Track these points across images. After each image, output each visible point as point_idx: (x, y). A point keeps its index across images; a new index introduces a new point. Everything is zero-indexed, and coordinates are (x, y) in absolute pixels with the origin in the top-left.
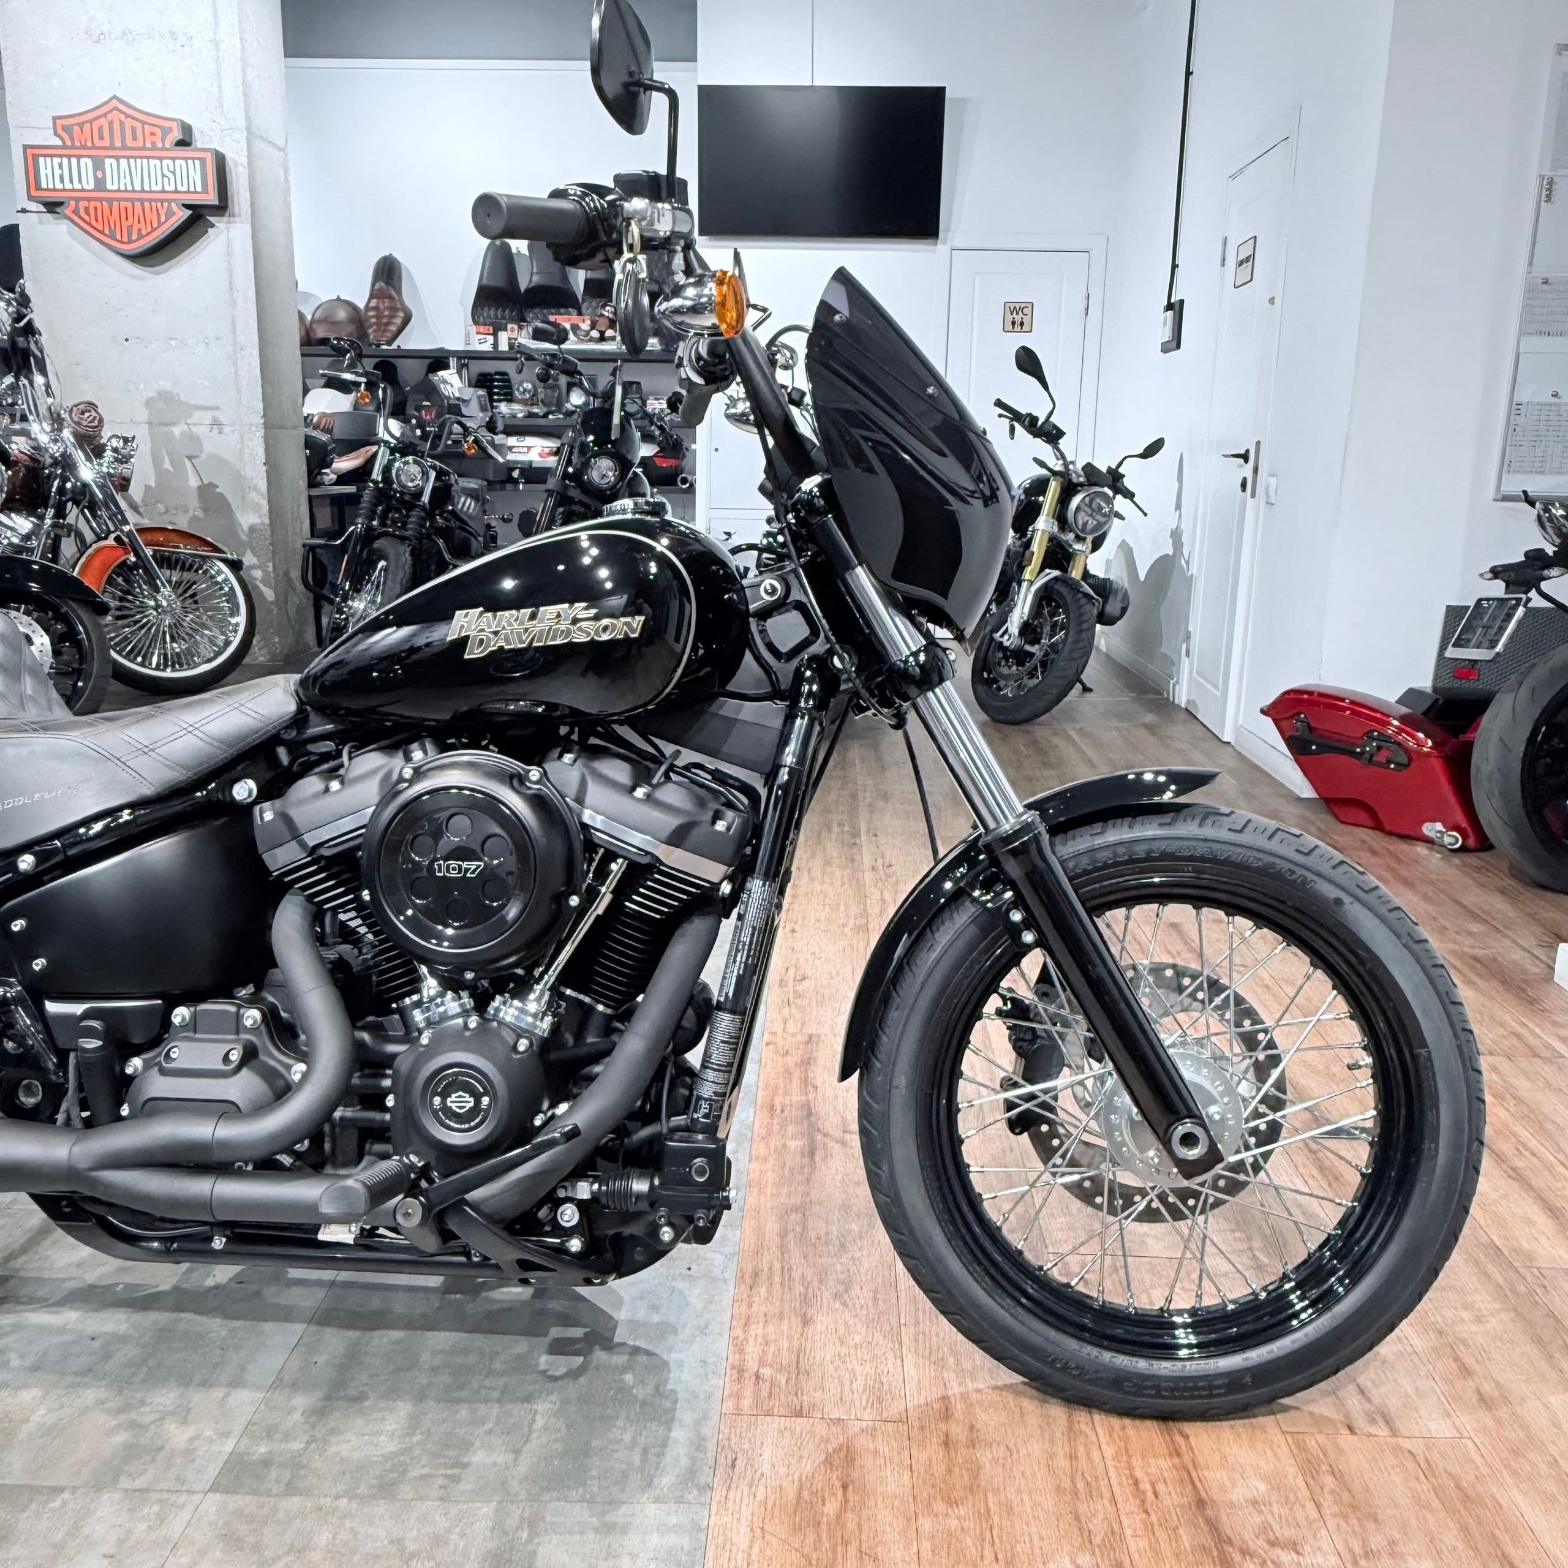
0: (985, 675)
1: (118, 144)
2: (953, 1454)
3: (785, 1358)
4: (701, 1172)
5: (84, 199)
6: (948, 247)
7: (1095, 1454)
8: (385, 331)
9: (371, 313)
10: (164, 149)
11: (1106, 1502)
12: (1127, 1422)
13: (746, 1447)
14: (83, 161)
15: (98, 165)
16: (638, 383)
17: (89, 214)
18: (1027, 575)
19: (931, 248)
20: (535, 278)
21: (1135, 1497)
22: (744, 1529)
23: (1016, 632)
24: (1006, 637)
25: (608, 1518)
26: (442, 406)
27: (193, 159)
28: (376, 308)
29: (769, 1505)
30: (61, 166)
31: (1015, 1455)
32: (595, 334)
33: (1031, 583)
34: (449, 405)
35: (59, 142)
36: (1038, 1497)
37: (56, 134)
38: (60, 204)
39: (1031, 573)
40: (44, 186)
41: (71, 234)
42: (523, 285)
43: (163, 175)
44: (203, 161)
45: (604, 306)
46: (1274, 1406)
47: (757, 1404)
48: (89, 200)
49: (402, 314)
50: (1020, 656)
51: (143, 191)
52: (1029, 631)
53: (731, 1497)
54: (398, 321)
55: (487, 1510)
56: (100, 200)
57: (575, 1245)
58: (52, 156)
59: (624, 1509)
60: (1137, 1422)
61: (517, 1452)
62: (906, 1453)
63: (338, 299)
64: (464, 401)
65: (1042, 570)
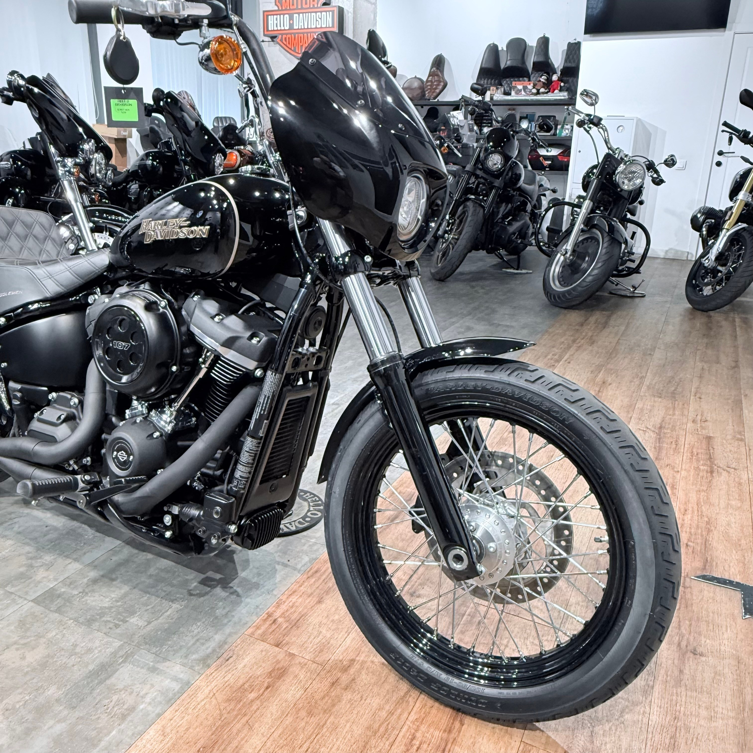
0: (694, 282)
1: (300, 7)
2: (332, 690)
3: (294, 617)
4: (217, 513)
5: (284, 34)
6: (732, 33)
7: (405, 715)
8: (433, 92)
9: (429, 84)
10: (317, 8)
11: (387, 743)
12: (437, 704)
13: (241, 653)
14: (286, 16)
15: (291, 18)
16: (554, 117)
17: (286, 41)
18: (726, 226)
19: (722, 33)
20: (509, 63)
21: (405, 745)
22: (207, 691)
23: (713, 258)
24: (707, 261)
25: (158, 666)
26: (450, 130)
27: (329, 11)
28: (431, 81)
29: (227, 684)
30: (277, 20)
31: (363, 701)
32: (534, 91)
33: (728, 230)
34: (454, 129)
35: (276, 8)
36: (354, 727)
37: (276, 4)
38: (275, 37)
39: (729, 225)
40: (270, 29)
41: (280, 50)
42: (502, 66)
43: (317, 20)
44: (333, 12)
45: (541, 77)
46: (529, 726)
47: (264, 634)
48: (287, 34)
49: (442, 84)
50: (714, 272)
51: (308, 28)
52: (721, 258)
53: (213, 674)
54: (440, 87)
55: (117, 644)
56: (291, 34)
57: (168, 534)
58: (273, 15)
59: (167, 664)
60: (442, 707)
61: (149, 623)
62: (311, 681)
63: (416, 77)
64: (461, 126)
65: (737, 223)
